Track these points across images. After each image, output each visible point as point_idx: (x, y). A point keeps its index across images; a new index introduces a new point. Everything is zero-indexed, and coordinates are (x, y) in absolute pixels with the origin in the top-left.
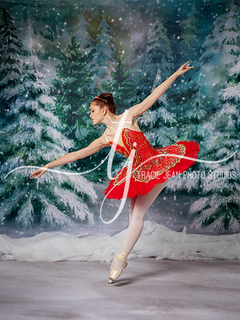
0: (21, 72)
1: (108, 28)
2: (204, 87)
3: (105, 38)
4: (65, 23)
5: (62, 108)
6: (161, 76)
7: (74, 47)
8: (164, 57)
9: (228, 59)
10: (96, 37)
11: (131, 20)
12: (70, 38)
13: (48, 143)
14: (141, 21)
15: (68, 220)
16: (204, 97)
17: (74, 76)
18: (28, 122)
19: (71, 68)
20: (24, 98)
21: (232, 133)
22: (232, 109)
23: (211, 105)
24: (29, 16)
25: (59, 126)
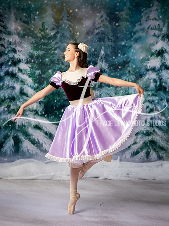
0: (6, 46)
1: (68, 17)
2: (134, 59)
3: (65, 24)
4: (37, 13)
5: (35, 73)
6: (105, 51)
7: (43, 30)
8: (106, 38)
9: (151, 40)
10: (59, 22)
11: (84, 11)
12: (40, 23)
13: (25, 97)
14: (91, 12)
15: (38, 151)
16: (134, 66)
17: (43, 50)
18: (10, 82)
19: (41, 44)
20: (8, 65)
21: (153, 92)
22: (153, 76)
23: (139, 72)
24: (12, 7)
25: (32, 85)
